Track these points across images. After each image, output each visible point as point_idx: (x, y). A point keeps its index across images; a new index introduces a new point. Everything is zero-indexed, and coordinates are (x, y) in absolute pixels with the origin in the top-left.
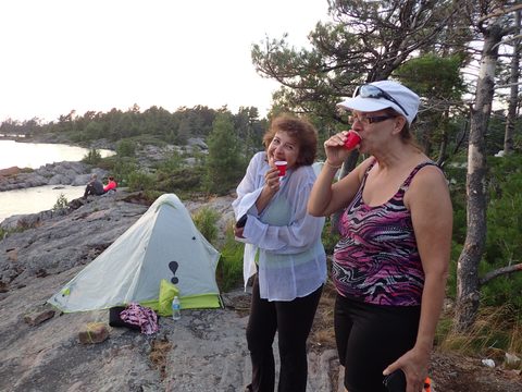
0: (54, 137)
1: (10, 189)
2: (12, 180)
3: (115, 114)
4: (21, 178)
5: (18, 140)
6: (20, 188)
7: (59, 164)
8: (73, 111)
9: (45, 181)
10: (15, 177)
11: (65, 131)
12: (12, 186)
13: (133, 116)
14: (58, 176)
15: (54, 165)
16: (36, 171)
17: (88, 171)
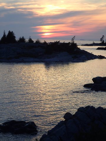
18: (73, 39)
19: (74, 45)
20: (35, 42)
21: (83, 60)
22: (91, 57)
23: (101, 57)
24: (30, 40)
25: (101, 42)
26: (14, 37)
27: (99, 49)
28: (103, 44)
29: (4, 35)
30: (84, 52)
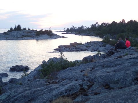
0: (89, 33)
1: (74, 51)
2: (75, 48)
3: (114, 23)
4: (78, 47)
5: (76, 34)
6: (77, 51)
7: (92, 42)
8: (97, 23)
9: (87, 49)
10: (76, 46)
11: (93, 31)
12: (74, 50)
13: (122, 24)
14: (92, 47)
15: (90, 42)
16: (83, 44)
17: (105, 46)
18: (50, 29)
19: (51, 32)
20: (31, 30)
21: (55, 39)
22: (59, 37)
23: (63, 37)
24: (29, 29)
25: (64, 30)
26: (21, 28)
27: (63, 33)
28: (65, 31)
29: (16, 27)
30: (55, 35)
